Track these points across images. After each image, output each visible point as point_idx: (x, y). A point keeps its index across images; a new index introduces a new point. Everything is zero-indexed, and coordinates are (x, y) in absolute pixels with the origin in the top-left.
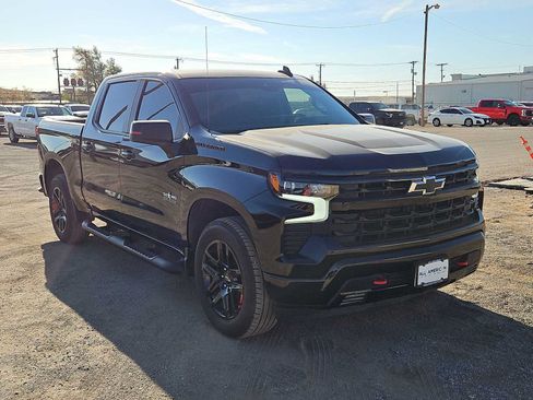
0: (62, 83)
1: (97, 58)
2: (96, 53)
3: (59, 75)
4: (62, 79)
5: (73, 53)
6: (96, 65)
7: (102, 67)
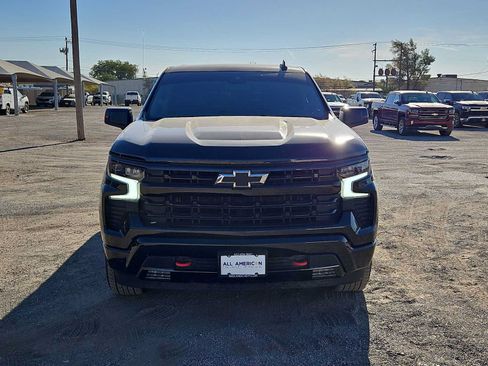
0: (377, 74)
1: (413, 50)
2: (412, 45)
3: (376, 66)
4: (377, 70)
5: (391, 45)
6: (410, 56)
7: (416, 57)
